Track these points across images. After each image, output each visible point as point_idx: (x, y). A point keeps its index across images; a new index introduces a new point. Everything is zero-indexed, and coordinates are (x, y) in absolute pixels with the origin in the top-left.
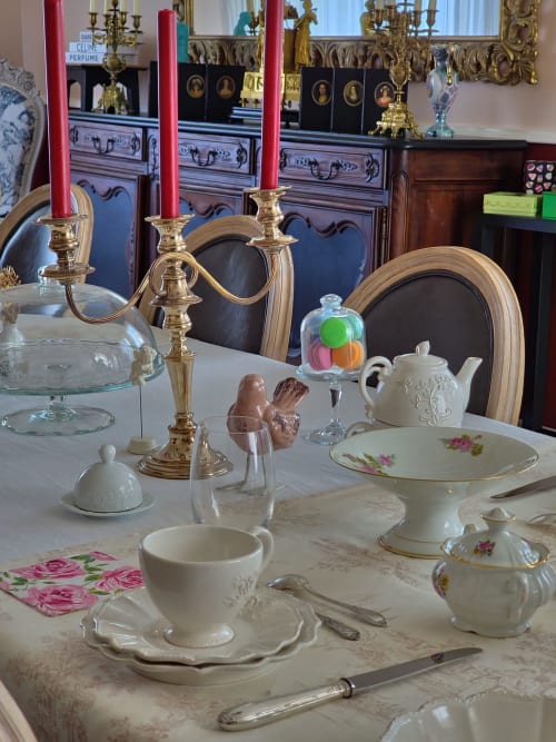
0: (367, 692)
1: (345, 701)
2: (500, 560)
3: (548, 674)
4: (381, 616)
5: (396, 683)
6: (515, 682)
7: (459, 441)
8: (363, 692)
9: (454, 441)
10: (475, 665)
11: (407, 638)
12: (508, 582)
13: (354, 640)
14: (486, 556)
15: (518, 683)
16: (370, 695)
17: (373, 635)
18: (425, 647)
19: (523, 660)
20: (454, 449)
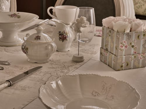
0: (15, 83)
1: (9, 88)
2: (42, 41)
3: (63, 70)
4: (8, 62)
5: (22, 79)
6: (56, 74)
7: (13, 15)
8: (13, 84)
9: (12, 15)
10: (42, 71)
11: (18, 67)
12: (46, 47)
13: (2, 70)
14: (39, 40)
15: (57, 74)
16: (16, 84)
17: (7, 68)
18: (25, 69)
19: (54, 68)
20: (12, 17)
